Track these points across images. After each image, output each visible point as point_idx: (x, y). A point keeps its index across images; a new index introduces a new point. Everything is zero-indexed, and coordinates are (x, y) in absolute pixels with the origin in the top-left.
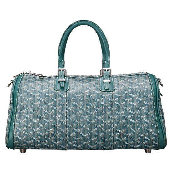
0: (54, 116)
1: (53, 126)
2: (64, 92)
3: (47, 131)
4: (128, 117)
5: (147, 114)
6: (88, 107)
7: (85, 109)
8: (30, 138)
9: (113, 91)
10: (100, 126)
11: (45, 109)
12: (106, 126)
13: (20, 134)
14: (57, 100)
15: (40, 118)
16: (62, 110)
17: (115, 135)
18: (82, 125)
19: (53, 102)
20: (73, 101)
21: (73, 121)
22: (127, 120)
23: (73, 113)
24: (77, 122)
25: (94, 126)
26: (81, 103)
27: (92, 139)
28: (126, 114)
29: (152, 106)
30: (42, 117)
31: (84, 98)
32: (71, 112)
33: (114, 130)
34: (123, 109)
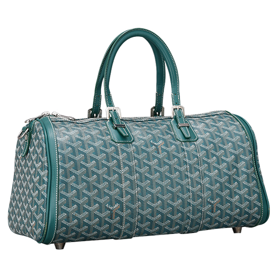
0: (118, 184)
1: (117, 201)
2: (128, 144)
3: (109, 210)
4: (223, 180)
5: (246, 173)
6: (167, 167)
7: (162, 170)
8: (82, 223)
9: (196, 141)
10: (185, 196)
11: (103, 173)
12: (193, 195)
13: (68, 217)
14: (121, 157)
15: (98, 189)
16: (131, 173)
17: (206, 208)
18: (160, 196)
19: (115, 161)
20: (143, 158)
21: (147, 190)
22: (221, 184)
23: (147, 178)
24: (153, 191)
25: (178, 196)
26: (156, 161)
27: (174, 217)
28: (220, 175)
29: (251, 162)
30: (101, 186)
31: (158, 153)
32: (143, 177)
33: (205, 201)
34: (215, 168)
